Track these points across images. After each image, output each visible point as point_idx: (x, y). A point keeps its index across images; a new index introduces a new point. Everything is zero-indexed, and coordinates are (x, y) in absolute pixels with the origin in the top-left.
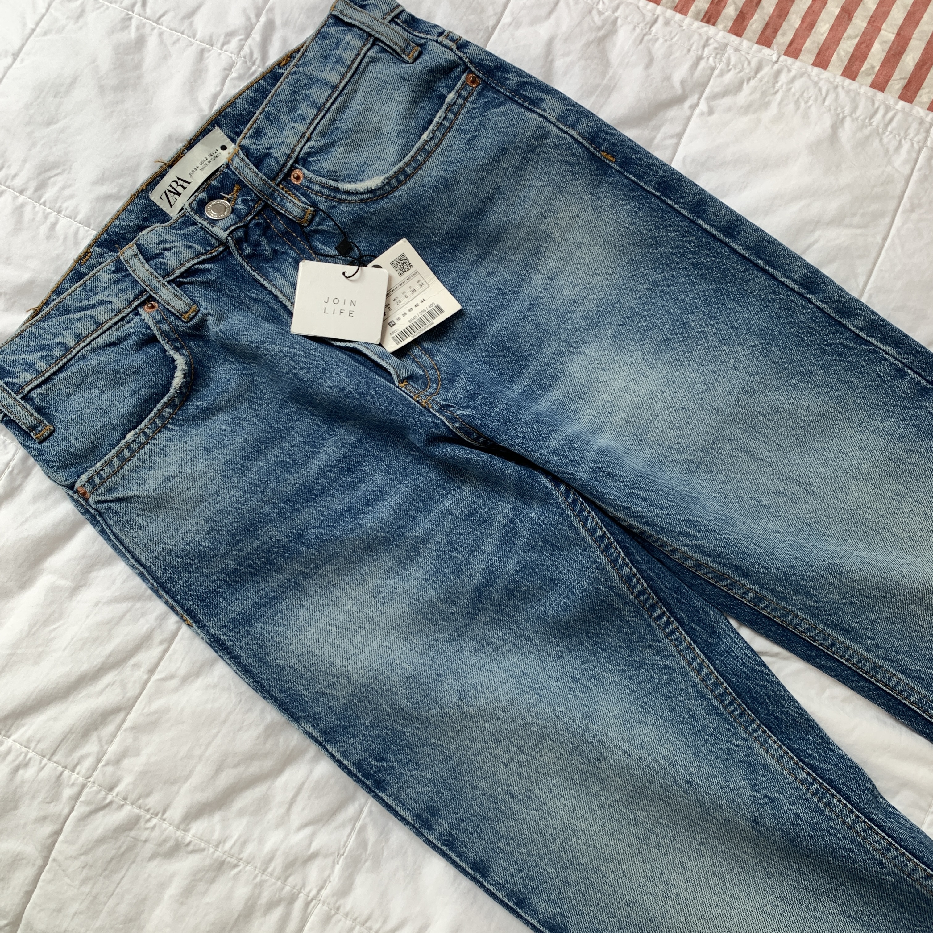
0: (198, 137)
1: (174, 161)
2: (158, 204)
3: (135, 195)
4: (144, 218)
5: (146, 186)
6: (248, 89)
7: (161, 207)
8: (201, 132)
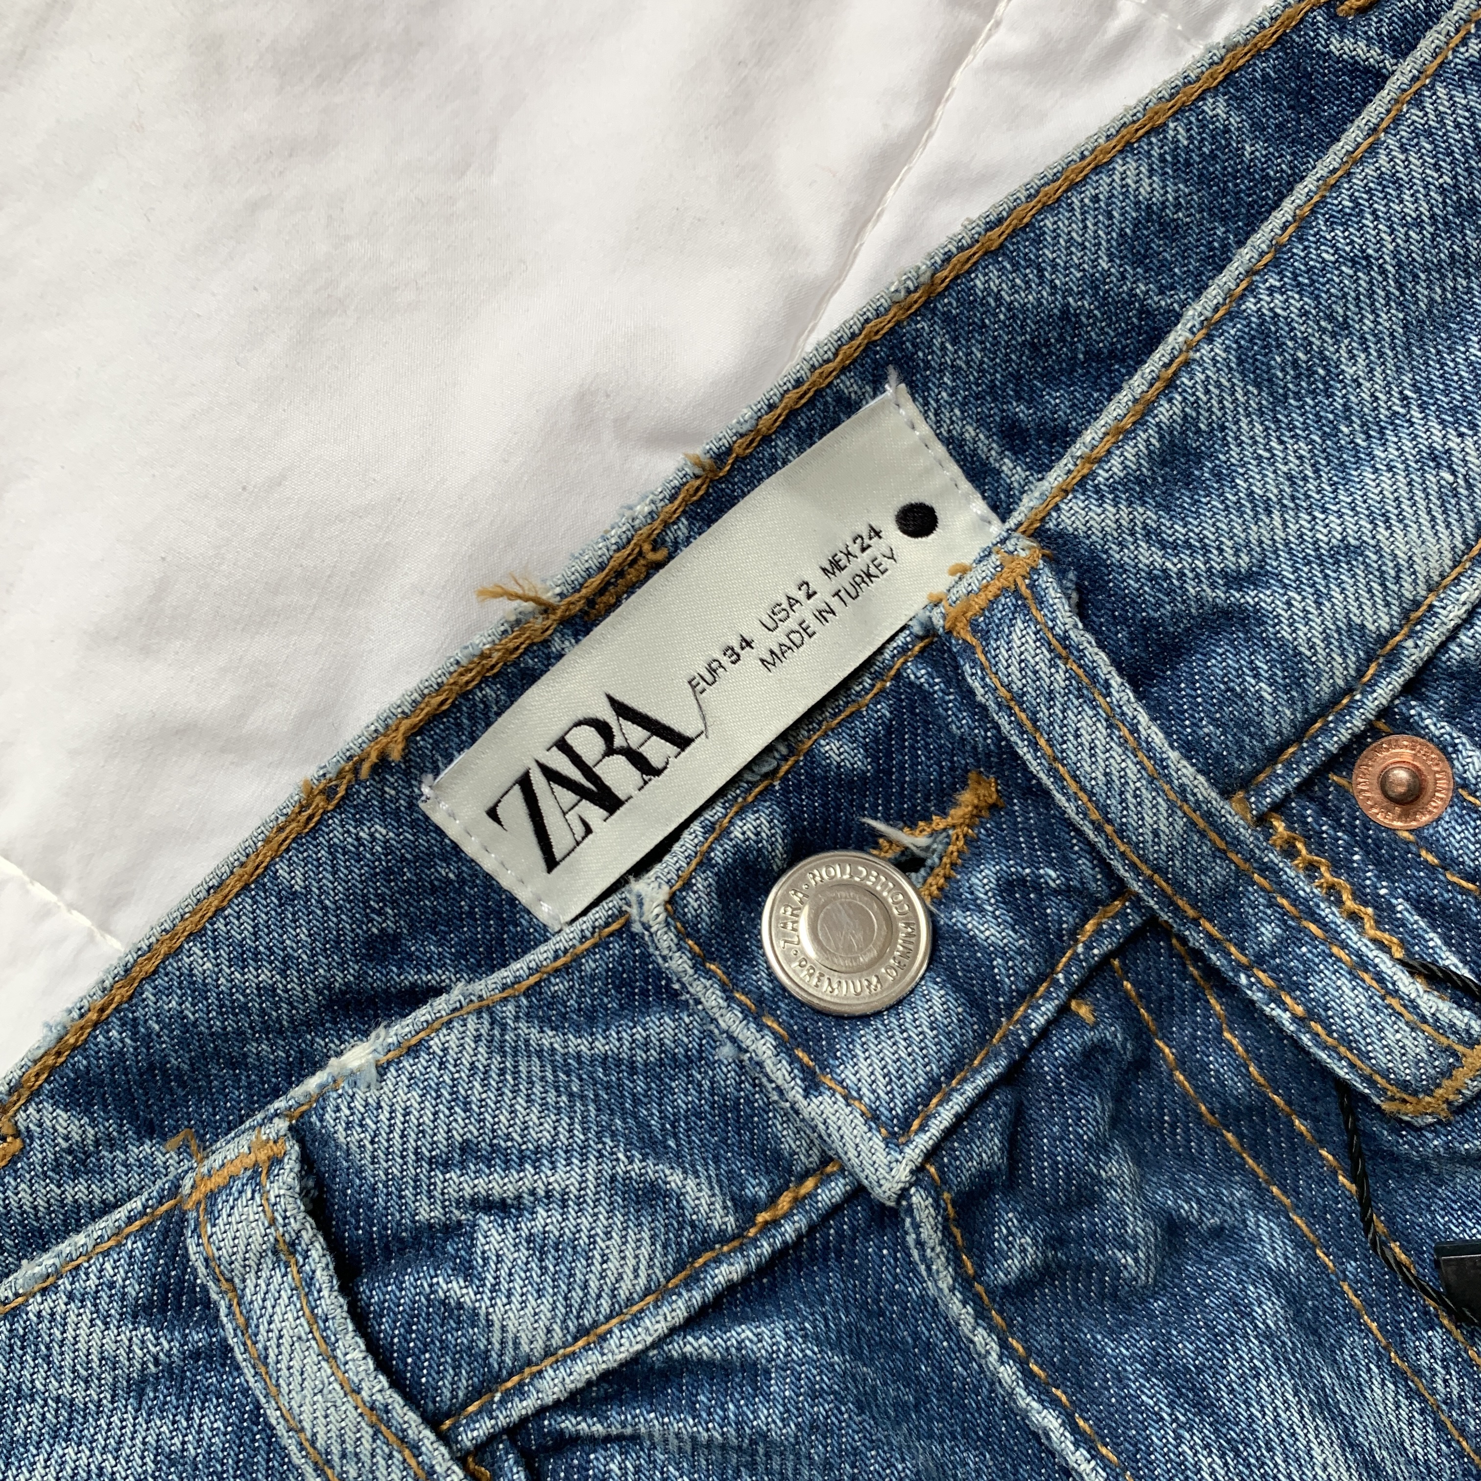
0: (766, 439)
1: (602, 590)
2: (471, 848)
3: (329, 792)
4: (370, 942)
5: (409, 739)
6: (1127, 148)
7: (488, 863)
8: (793, 414)
